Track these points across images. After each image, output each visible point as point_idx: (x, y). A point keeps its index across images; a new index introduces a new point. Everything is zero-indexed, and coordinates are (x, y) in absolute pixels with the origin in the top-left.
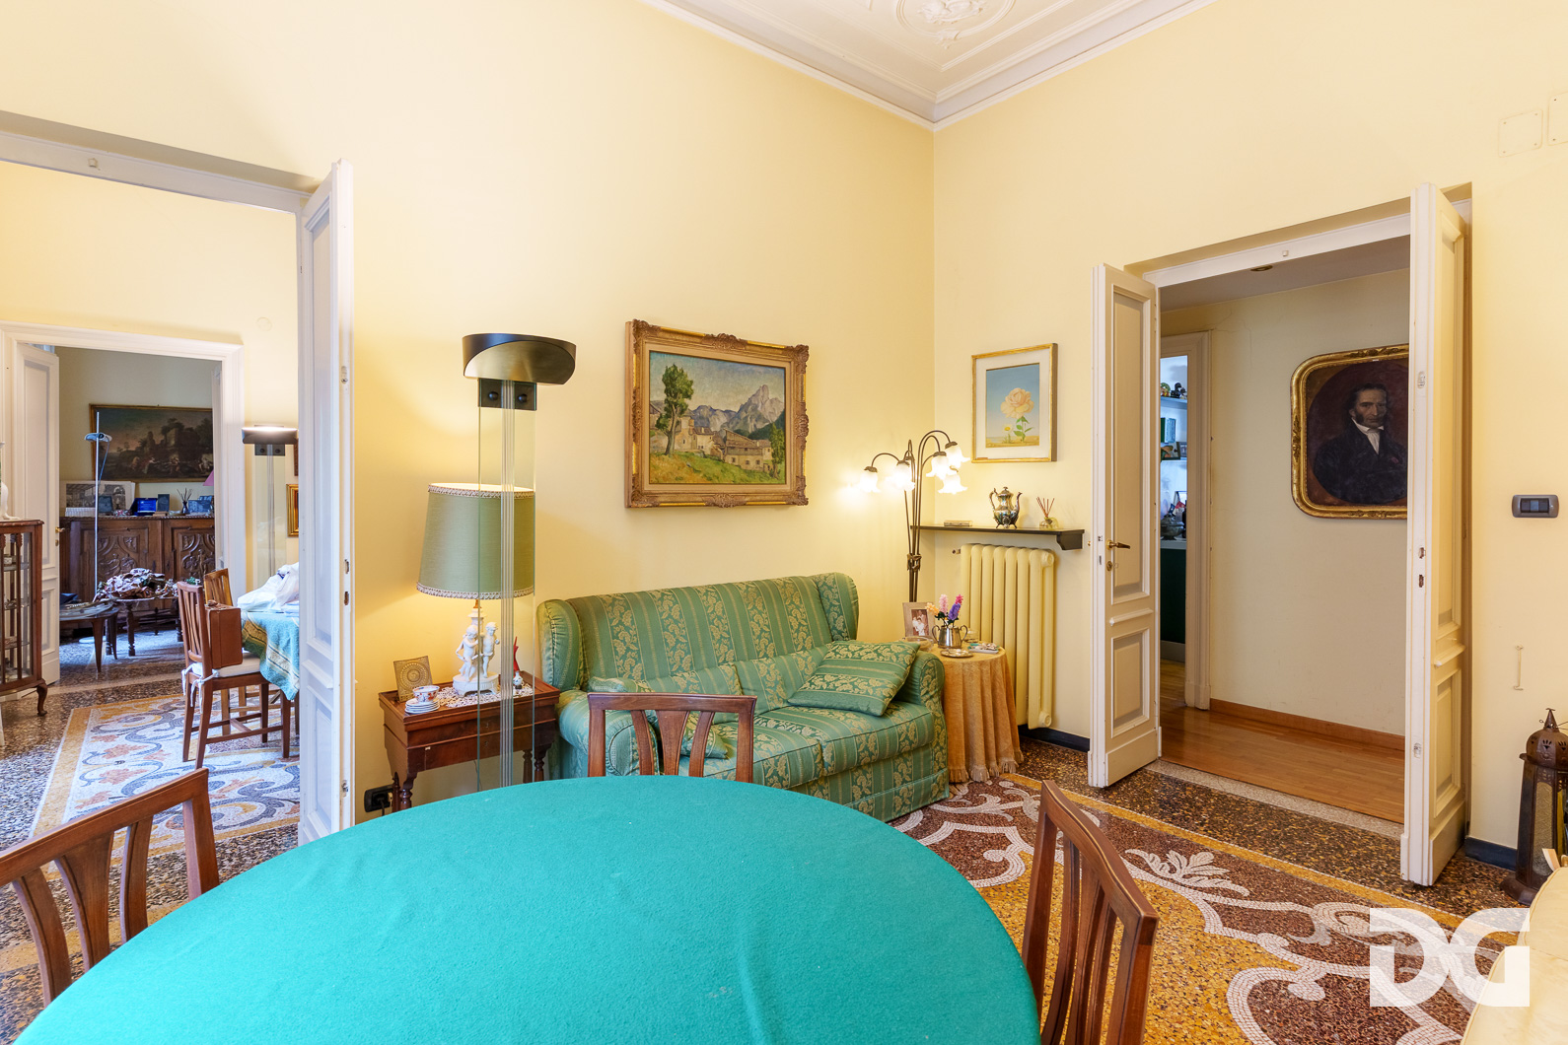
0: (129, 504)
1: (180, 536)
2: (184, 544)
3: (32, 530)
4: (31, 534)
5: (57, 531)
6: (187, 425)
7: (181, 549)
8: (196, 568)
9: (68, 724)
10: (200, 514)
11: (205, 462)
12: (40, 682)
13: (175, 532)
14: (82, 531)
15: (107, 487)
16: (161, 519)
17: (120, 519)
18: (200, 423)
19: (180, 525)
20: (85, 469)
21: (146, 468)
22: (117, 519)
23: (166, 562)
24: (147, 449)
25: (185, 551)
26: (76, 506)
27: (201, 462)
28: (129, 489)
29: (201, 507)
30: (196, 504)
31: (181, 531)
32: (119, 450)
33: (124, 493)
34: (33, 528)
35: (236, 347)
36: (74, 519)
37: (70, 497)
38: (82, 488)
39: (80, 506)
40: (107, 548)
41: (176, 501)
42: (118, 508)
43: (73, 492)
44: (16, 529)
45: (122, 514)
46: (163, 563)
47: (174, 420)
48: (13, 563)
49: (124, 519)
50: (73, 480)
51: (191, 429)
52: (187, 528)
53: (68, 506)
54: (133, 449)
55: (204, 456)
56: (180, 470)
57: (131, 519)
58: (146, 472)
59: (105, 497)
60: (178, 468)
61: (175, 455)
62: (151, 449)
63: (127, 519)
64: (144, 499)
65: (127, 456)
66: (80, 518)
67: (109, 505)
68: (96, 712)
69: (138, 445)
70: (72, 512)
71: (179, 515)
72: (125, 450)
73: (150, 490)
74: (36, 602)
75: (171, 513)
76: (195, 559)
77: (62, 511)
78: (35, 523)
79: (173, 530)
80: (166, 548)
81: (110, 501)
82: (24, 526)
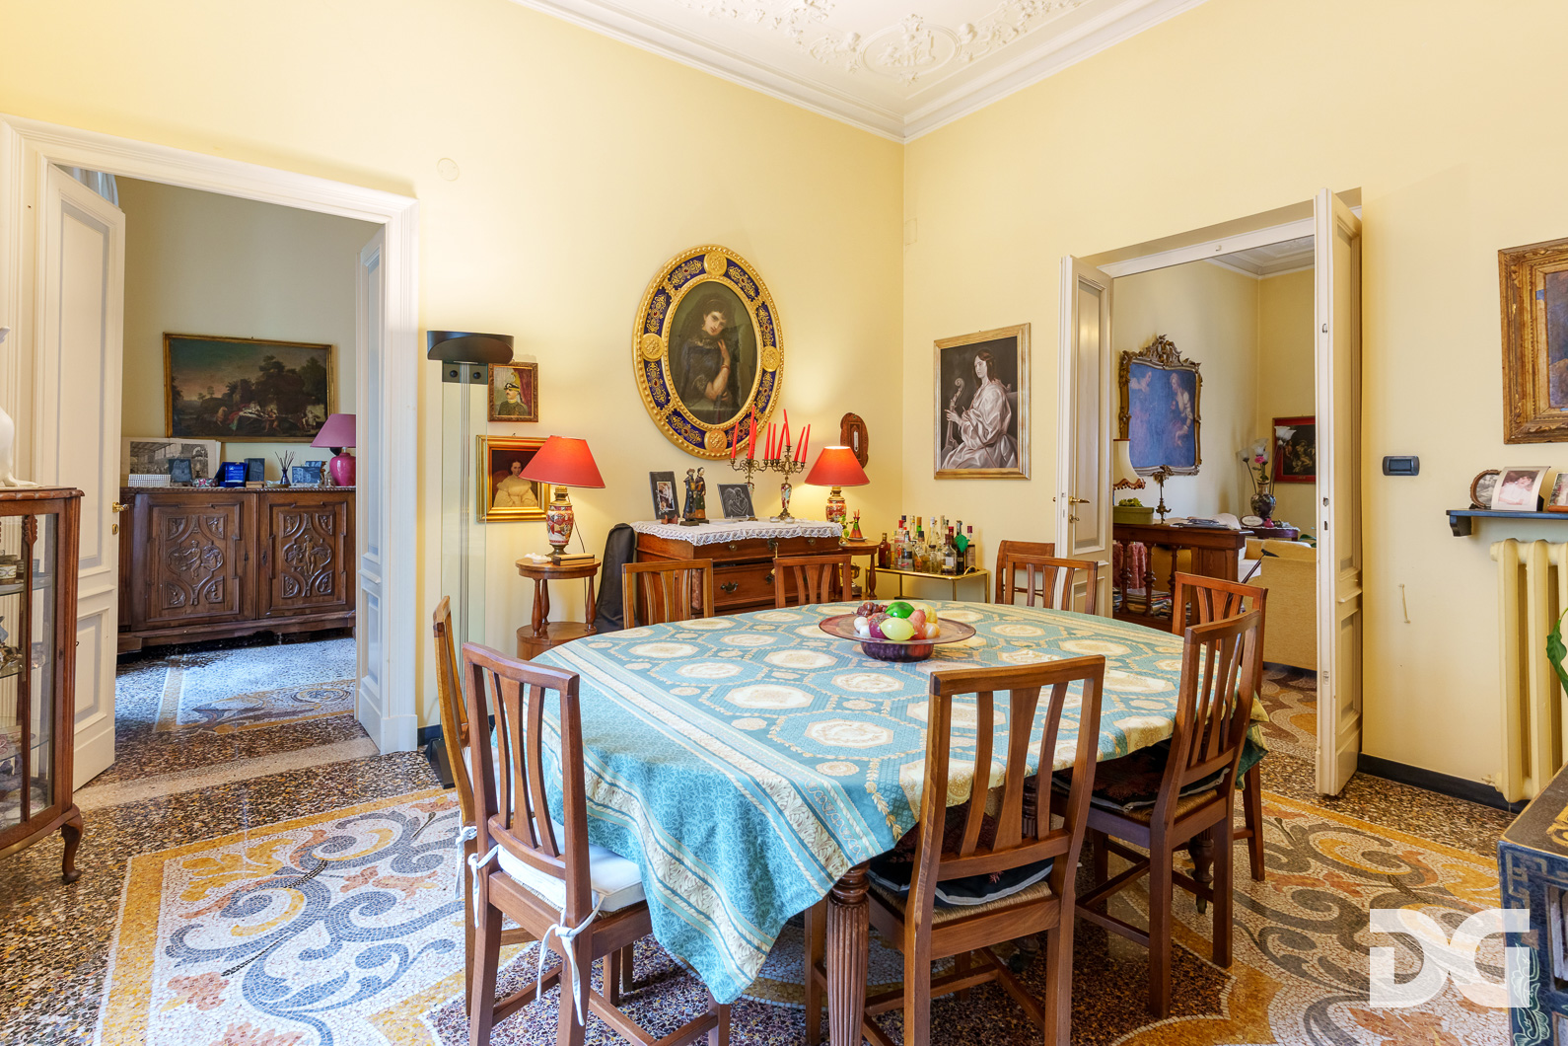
0: (214, 468)
1: (281, 517)
2: (285, 528)
3: (59, 507)
4: (57, 516)
5: (114, 508)
6: (288, 366)
7: (281, 534)
8: (301, 561)
9: (124, 896)
10: (307, 485)
11: (310, 415)
12: (69, 815)
13: (275, 510)
14: (151, 508)
15: (184, 447)
16: (256, 492)
17: (202, 492)
18: (305, 364)
19: (281, 501)
20: (155, 419)
21: (235, 422)
22: (198, 492)
23: (262, 552)
24: (237, 397)
25: (287, 538)
26: (143, 473)
27: (305, 415)
28: (214, 452)
29: (308, 476)
30: (302, 472)
31: (282, 508)
32: (201, 396)
33: (206, 456)
34: (62, 504)
35: (404, 202)
36: (140, 491)
37: (135, 459)
38: (152, 448)
39: (148, 472)
40: (184, 532)
41: (273, 469)
42: (198, 476)
43: (138, 454)
44: (24, 504)
45: (204, 484)
46: (259, 553)
47: (272, 358)
48: (19, 576)
49: (207, 492)
50: (140, 436)
51: (293, 371)
52: (290, 505)
53: (132, 471)
54: (218, 395)
55: (309, 408)
56: (278, 426)
57: (217, 492)
58: (234, 428)
59: (182, 461)
60: (276, 423)
61: (272, 406)
62: (241, 397)
63: (212, 492)
64: (233, 464)
65: (211, 405)
66: (147, 489)
67: (187, 471)
68: (175, 864)
69: (225, 390)
70: (137, 481)
71: (279, 486)
72: (208, 397)
73: (239, 452)
74: (63, 653)
75: (270, 483)
76: (300, 548)
77: (124, 479)
78: (66, 494)
79: (271, 507)
80: (263, 533)
81: (186, 466)
82: (41, 499)
